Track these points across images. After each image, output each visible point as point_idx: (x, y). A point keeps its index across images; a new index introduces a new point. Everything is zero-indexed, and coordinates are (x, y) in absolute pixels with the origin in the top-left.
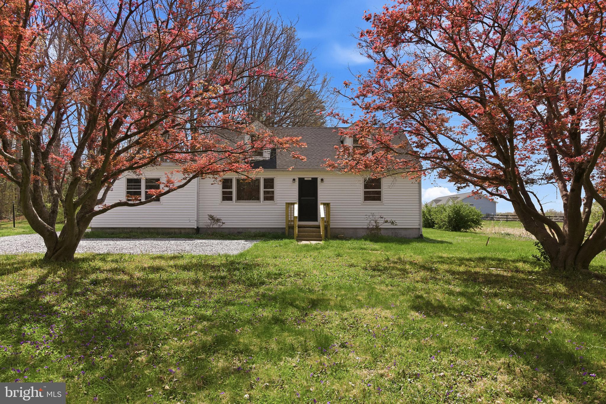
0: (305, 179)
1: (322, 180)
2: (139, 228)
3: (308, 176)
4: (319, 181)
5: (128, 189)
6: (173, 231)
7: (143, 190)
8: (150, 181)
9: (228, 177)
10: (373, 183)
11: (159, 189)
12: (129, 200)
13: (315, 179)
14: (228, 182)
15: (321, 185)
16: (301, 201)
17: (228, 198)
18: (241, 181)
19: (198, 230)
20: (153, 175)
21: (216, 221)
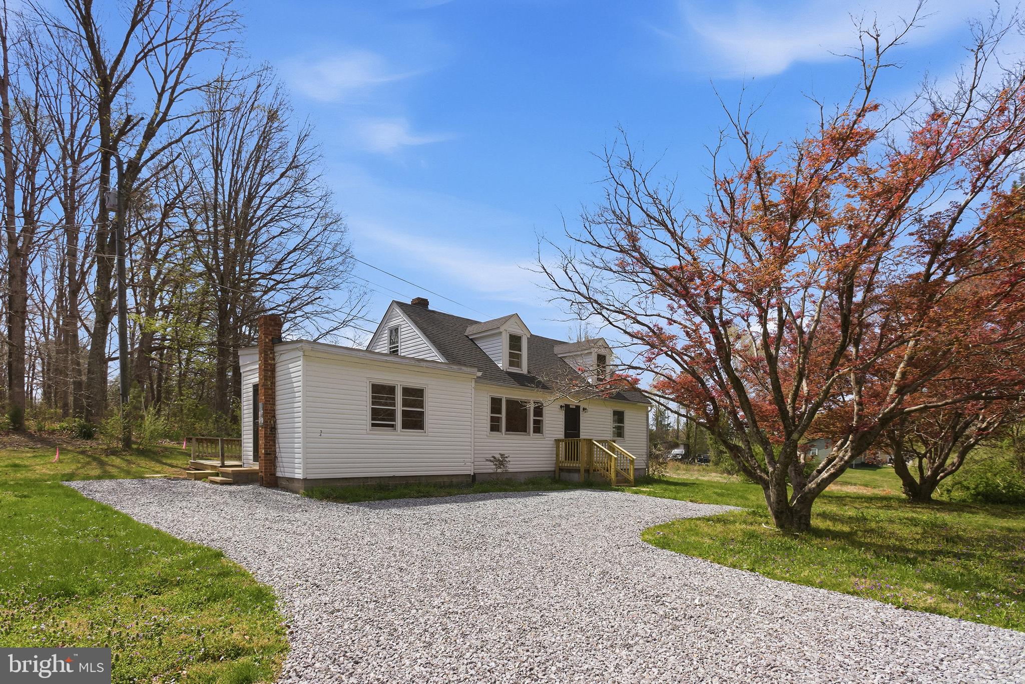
0: (571, 407)
1: (584, 409)
2: (394, 477)
3: (573, 402)
4: (581, 409)
5: (373, 403)
6: (441, 480)
7: (399, 408)
8: (407, 391)
9: (497, 395)
10: (619, 417)
11: (422, 407)
12: (373, 425)
13: (578, 407)
14: (496, 404)
15: (583, 417)
16: (567, 435)
17: (495, 427)
18: (510, 402)
19: (474, 477)
20: (414, 382)
21: (501, 461)
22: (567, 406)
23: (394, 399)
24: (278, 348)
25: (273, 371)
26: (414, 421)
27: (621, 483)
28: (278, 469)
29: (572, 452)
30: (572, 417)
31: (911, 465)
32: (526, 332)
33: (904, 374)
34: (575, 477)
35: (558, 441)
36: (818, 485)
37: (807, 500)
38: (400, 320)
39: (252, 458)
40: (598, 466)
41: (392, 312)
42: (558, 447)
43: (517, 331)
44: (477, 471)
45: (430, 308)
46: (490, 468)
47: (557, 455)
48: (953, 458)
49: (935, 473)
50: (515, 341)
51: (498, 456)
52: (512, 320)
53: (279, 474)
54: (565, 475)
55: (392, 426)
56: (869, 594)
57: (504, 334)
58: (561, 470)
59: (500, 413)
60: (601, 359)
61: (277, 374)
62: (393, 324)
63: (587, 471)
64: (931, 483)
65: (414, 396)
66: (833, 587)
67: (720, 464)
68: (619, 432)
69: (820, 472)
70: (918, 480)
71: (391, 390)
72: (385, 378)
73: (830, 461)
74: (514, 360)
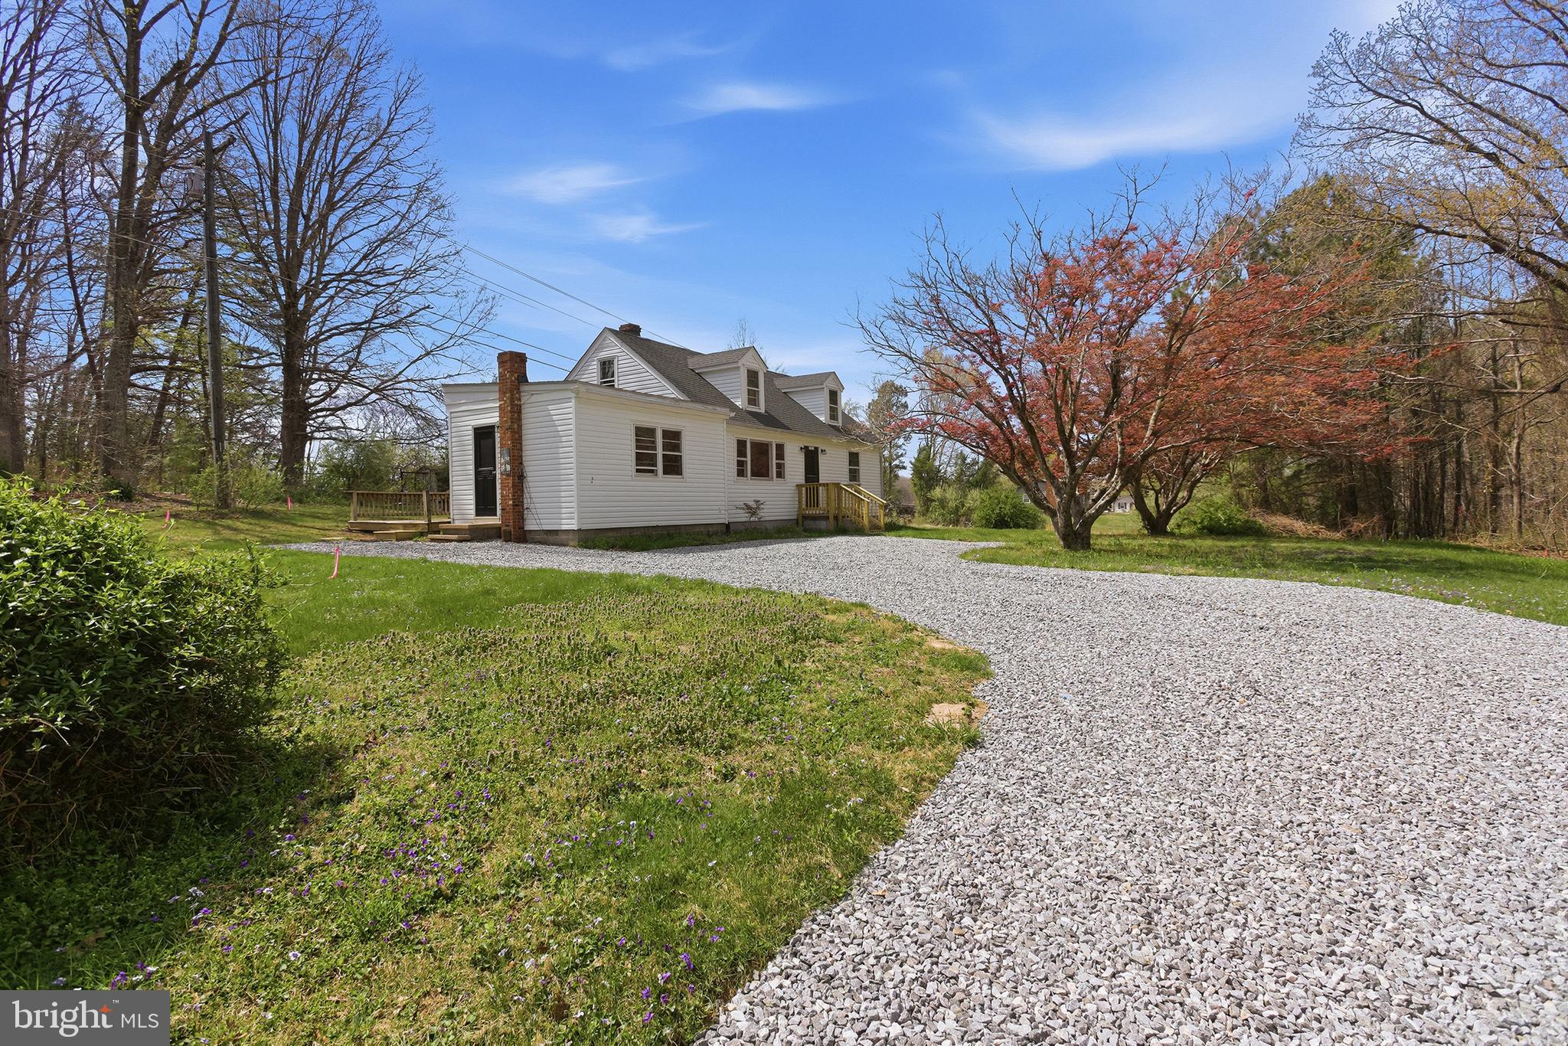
0: (810, 449)
1: (822, 451)
3: (812, 443)
4: (820, 452)
5: (638, 447)
6: (698, 529)
7: (660, 452)
8: (667, 434)
9: (742, 437)
10: (854, 459)
11: (679, 451)
12: (638, 471)
13: (816, 448)
14: (741, 445)
15: (821, 458)
16: (807, 480)
17: (741, 473)
18: (754, 445)
19: (728, 526)
20: (672, 424)
21: (752, 510)
22: (806, 448)
23: (654, 442)
24: (524, 388)
25: (519, 412)
26: (673, 466)
27: (875, 530)
28: (527, 522)
29: (812, 499)
30: (811, 458)
31: (1150, 502)
32: (762, 366)
33: (1156, 421)
34: (823, 525)
35: (799, 486)
36: (1097, 510)
37: (1088, 523)
38: (615, 349)
39: (473, 512)
40: (849, 513)
41: (604, 340)
42: (800, 493)
43: (755, 366)
44: (731, 520)
45: (643, 335)
46: (743, 517)
47: (800, 502)
48: (1183, 494)
49: (1169, 508)
50: (753, 377)
51: (752, 504)
52: (751, 353)
53: (527, 528)
54: (809, 524)
55: (652, 471)
56: (1154, 571)
57: (742, 369)
58: (805, 518)
59: (745, 457)
60: (834, 396)
61: (523, 416)
62: (604, 354)
63: (836, 518)
64: (1167, 516)
65: (673, 439)
66: (1132, 571)
67: (929, 515)
68: (854, 475)
69: (1095, 501)
70: (1154, 515)
71: (651, 432)
72: (647, 420)
73: (1103, 492)
74: (753, 399)
